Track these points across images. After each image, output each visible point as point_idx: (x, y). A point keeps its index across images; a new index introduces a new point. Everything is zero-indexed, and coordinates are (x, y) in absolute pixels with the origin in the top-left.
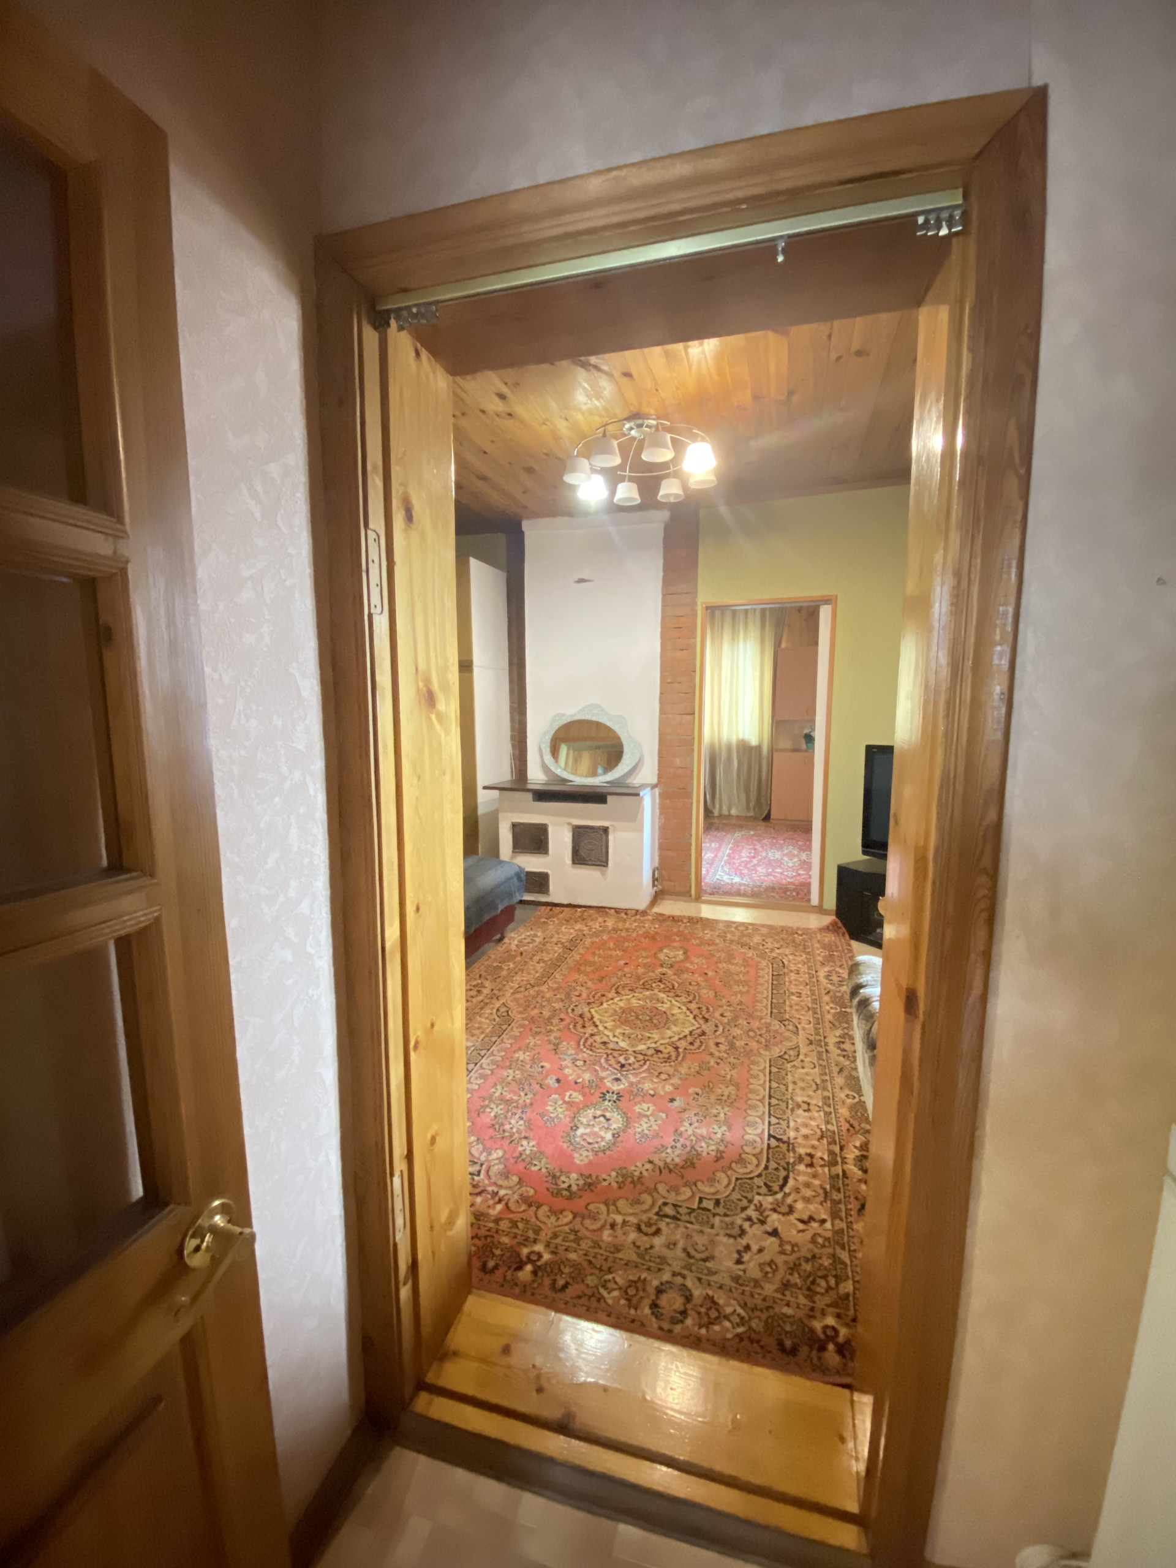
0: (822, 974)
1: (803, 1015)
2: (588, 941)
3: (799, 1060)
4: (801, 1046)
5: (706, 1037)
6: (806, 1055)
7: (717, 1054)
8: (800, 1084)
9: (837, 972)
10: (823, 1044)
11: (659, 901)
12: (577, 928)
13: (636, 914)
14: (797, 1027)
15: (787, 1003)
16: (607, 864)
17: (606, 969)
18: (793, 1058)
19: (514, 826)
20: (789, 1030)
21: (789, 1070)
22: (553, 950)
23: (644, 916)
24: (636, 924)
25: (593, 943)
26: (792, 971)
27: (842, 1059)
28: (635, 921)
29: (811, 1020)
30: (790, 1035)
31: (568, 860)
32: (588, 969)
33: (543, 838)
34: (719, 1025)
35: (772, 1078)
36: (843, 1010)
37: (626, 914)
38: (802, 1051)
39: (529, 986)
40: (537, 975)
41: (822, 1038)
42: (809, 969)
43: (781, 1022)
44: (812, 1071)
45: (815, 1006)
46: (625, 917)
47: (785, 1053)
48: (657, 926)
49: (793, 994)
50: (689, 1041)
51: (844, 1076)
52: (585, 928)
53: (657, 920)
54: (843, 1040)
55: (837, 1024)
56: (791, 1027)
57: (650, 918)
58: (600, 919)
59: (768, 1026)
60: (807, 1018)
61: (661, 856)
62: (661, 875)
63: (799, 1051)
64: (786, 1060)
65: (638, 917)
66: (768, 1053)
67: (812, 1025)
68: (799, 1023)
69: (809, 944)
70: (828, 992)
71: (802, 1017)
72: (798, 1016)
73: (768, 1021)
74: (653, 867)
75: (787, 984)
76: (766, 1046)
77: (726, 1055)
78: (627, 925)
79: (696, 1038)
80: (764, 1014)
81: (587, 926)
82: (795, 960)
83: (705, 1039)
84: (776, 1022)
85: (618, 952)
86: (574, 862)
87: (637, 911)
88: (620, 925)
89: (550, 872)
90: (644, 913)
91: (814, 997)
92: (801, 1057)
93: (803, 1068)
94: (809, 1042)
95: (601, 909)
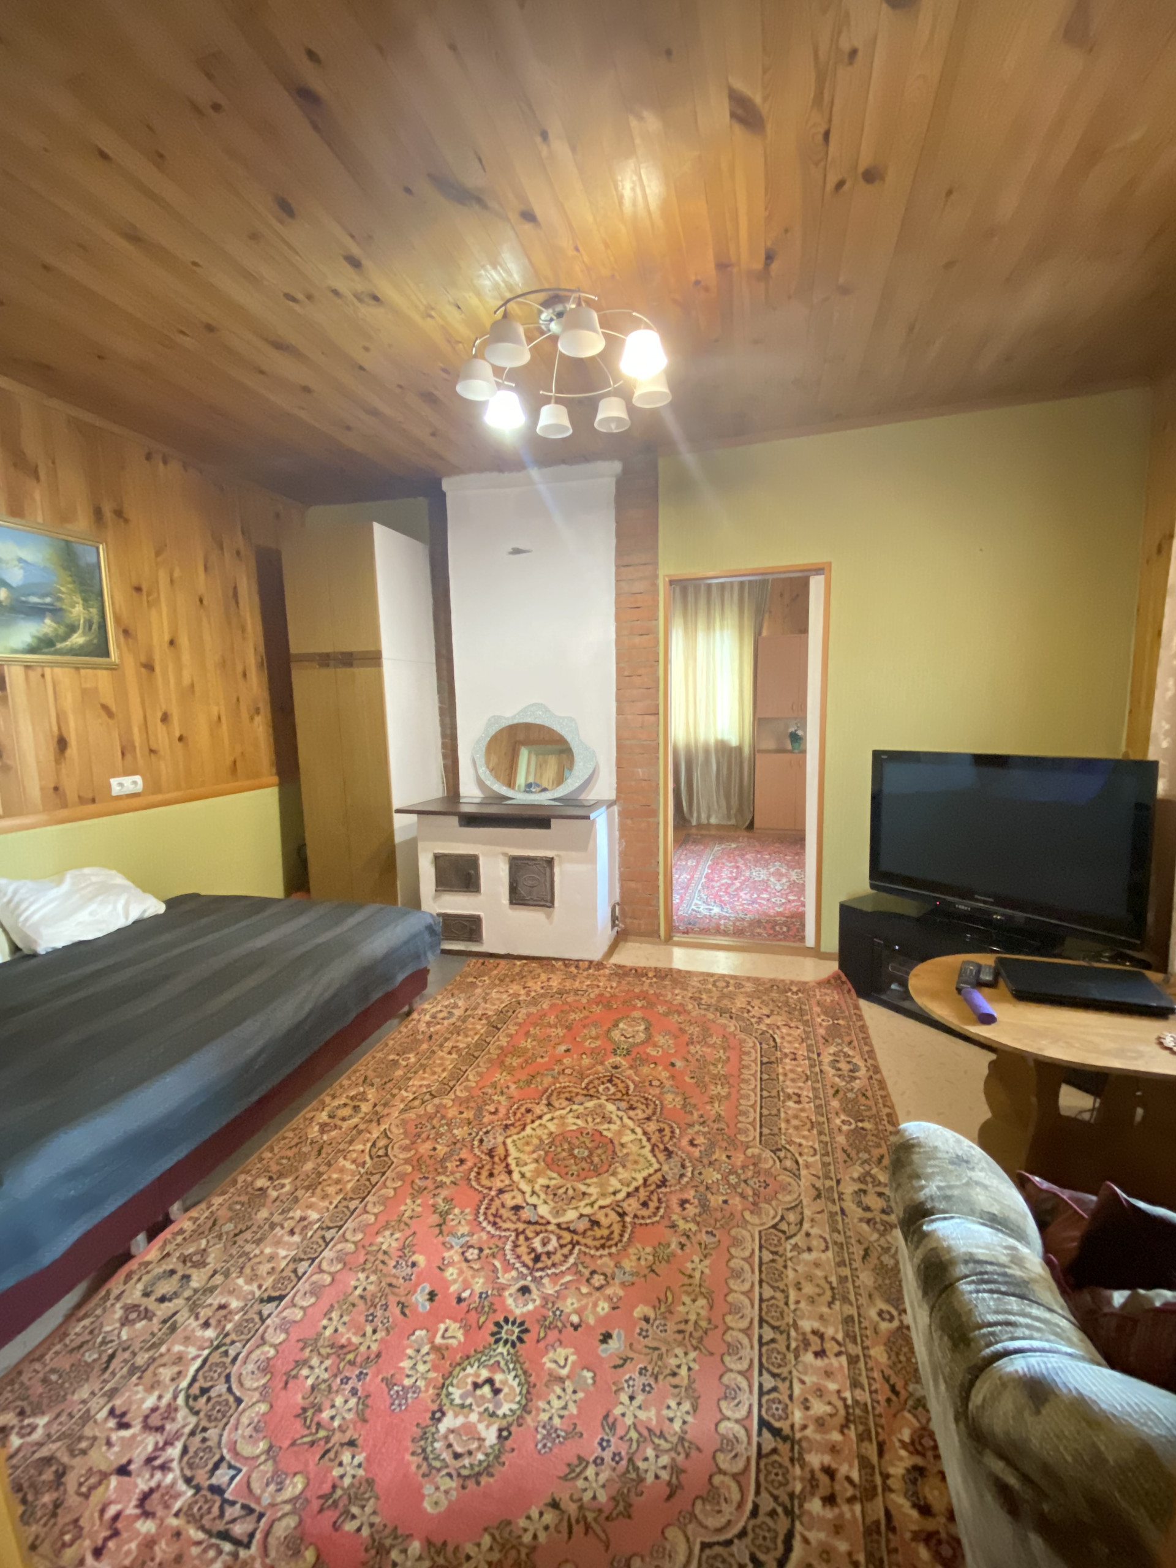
0: (826, 1059)
1: (804, 1137)
2: (522, 1013)
3: (803, 1232)
4: (805, 1203)
5: (668, 1190)
6: (812, 1220)
7: (682, 1225)
8: (809, 1289)
9: (846, 1055)
10: (836, 1196)
11: (621, 944)
12: (511, 991)
13: (589, 968)
14: (797, 1162)
15: (783, 1115)
16: (552, 902)
17: (539, 1060)
18: (793, 1229)
19: (437, 858)
20: (785, 1169)
21: (789, 1255)
22: (474, 1029)
23: (599, 970)
24: (588, 983)
25: (529, 1015)
26: (786, 1055)
27: (865, 1226)
28: (587, 978)
29: (816, 1146)
30: (789, 1180)
31: (505, 899)
32: (516, 1062)
33: (472, 872)
34: (688, 1164)
35: (763, 1276)
36: (860, 1125)
37: (577, 967)
38: (807, 1213)
39: (428, 1097)
40: (444, 1075)
41: (834, 1183)
42: (808, 1051)
43: (774, 1152)
44: (823, 1256)
45: (821, 1119)
46: (575, 971)
47: (782, 1218)
48: (614, 985)
49: (789, 1097)
50: (642, 1199)
51: (872, 1266)
52: (523, 992)
53: (616, 974)
54: (863, 1187)
55: (853, 1153)
56: (788, 1163)
57: (607, 972)
58: (544, 977)
59: (756, 1161)
60: (811, 1143)
61: (622, 887)
62: (622, 911)
63: (802, 1213)
64: (784, 1232)
65: (591, 971)
66: (755, 1220)
67: (818, 1157)
68: (800, 1154)
69: (807, 1007)
70: (837, 1092)
71: (803, 1142)
72: (798, 1140)
73: (756, 1151)
74: (613, 903)
75: (781, 1078)
76: (755, 1204)
77: (694, 1228)
78: (577, 985)
79: (652, 1192)
80: (751, 1138)
81: (525, 988)
82: (790, 1035)
83: (665, 1194)
84: (767, 1154)
85: (559, 1030)
86: (511, 903)
87: (591, 962)
88: (568, 984)
89: (482, 914)
90: (600, 965)
91: (818, 1102)
92: (806, 1226)
93: (809, 1250)
94: (815, 1193)
95: (545, 962)
